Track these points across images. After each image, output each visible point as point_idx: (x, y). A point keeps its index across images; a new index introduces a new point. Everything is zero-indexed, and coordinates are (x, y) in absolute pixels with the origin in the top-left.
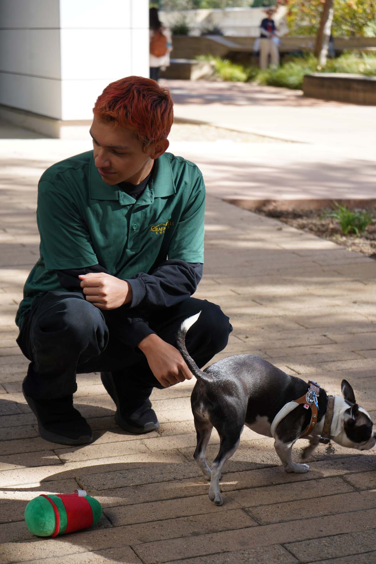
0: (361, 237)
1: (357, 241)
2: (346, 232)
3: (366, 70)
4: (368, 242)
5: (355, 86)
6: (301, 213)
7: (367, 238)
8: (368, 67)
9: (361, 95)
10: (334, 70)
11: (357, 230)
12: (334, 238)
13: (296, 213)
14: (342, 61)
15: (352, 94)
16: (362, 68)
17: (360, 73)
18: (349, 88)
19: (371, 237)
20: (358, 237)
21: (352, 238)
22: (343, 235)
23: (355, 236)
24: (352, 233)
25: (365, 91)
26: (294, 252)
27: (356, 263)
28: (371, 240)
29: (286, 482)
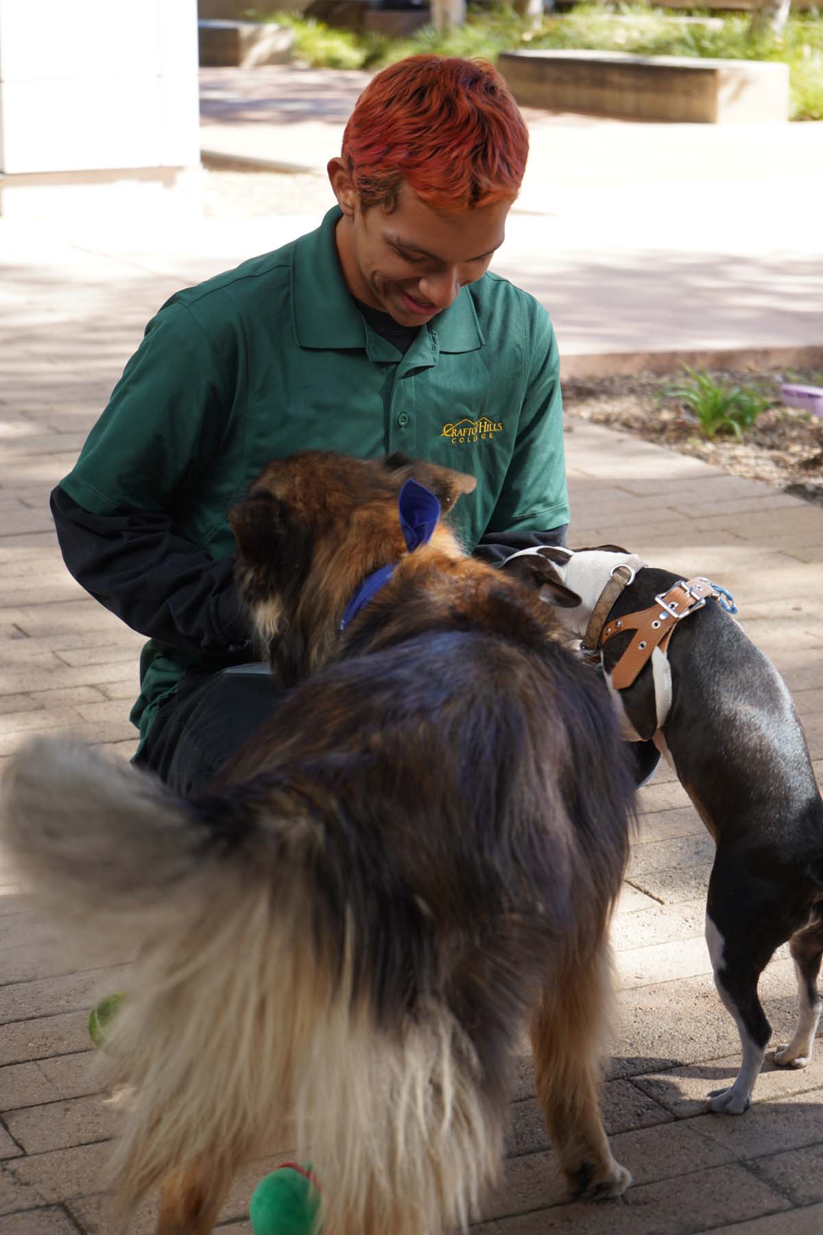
0: (746, 442)
1: (740, 451)
2: (711, 432)
3: (629, 40)
4: (766, 453)
5: (616, 78)
6: (590, 385)
7: (760, 445)
8: (635, 35)
9: (630, 99)
10: (562, 42)
11: (737, 427)
12: (688, 447)
13: (579, 385)
14: (577, 20)
15: (609, 97)
16: (620, 37)
17: (620, 48)
18: (602, 83)
19: (768, 440)
20: (739, 442)
21: (727, 445)
22: (706, 438)
23: (732, 439)
24: (725, 432)
25: (637, 89)
26: (619, 486)
27: (766, 510)
28: (771, 447)
29: (815, 1086)
